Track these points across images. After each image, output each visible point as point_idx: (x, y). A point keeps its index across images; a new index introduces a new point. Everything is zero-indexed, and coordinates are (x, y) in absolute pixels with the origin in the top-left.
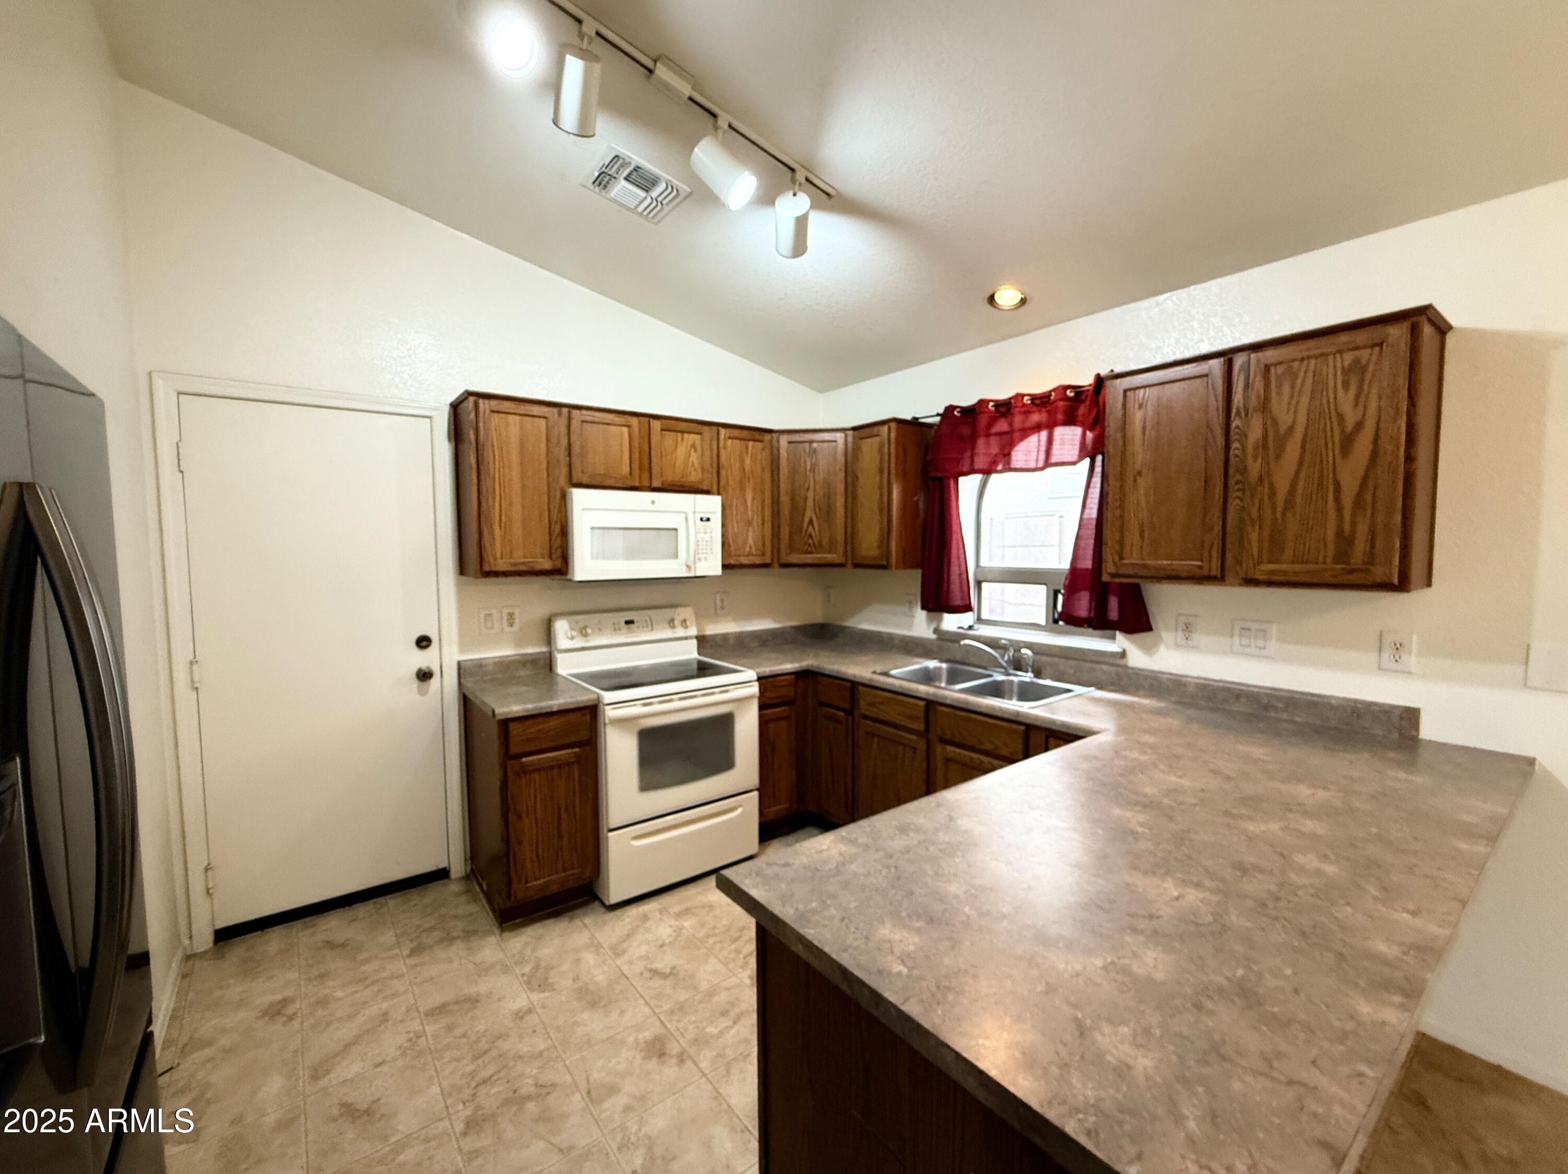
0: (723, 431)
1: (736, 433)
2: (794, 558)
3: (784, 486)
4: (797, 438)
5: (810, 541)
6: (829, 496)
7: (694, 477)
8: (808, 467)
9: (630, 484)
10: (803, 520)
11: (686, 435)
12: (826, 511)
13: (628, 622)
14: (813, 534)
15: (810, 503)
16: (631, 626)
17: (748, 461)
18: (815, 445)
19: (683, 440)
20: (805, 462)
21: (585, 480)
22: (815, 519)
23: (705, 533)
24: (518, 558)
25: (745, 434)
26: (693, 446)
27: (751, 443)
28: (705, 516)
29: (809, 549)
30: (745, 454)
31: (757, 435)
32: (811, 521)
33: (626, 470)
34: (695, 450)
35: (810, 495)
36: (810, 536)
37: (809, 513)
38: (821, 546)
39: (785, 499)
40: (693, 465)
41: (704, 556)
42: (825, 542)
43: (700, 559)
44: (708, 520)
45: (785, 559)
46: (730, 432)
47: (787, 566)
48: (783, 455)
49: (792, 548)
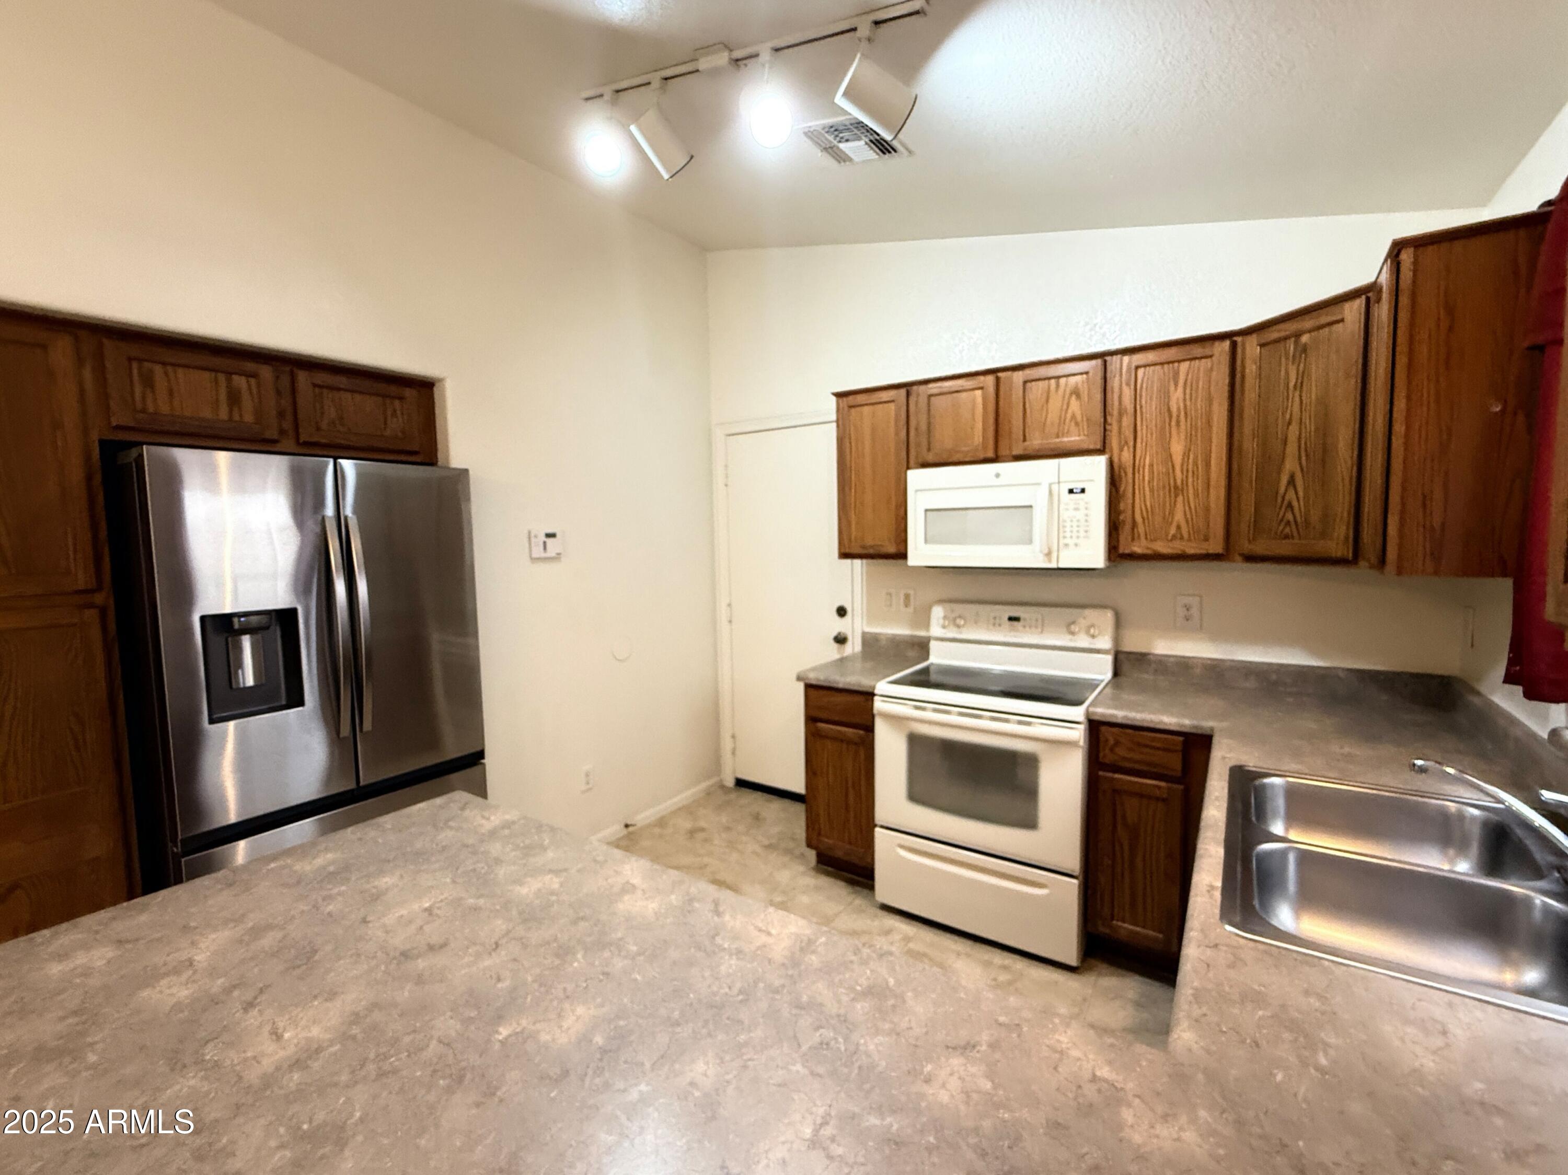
0: (1126, 359)
1: (1151, 356)
2: (1260, 548)
3: (1248, 426)
4: (1273, 334)
5: (1289, 516)
6: (1325, 430)
8: (1292, 384)
9: (982, 456)
10: (1278, 480)
12: (1320, 457)
13: (1011, 619)
14: (1295, 504)
15: (1292, 449)
16: (1015, 623)
17: (1177, 396)
18: (1305, 338)
19: (1058, 385)
20: (1287, 373)
21: (930, 458)
22: (1300, 479)
23: (1077, 509)
24: (868, 542)
25: (1171, 353)
27: (1184, 366)
28: (1077, 486)
29: (1287, 530)
30: (1172, 388)
31: (1197, 350)
32: (1292, 481)
33: (978, 439)
34: (1078, 396)
35: (1293, 433)
36: (1290, 506)
37: (1290, 465)
38: (1307, 523)
39: (1249, 445)
40: (1073, 417)
41: (1075, 540)
42: (1315, 516)
43: (1066, 545)
44: (1083, 491)
45: (1248, 547)
46: (1138, 358)
47: (1251, 558)
48: (1251, 369)
49: (1257, 527)
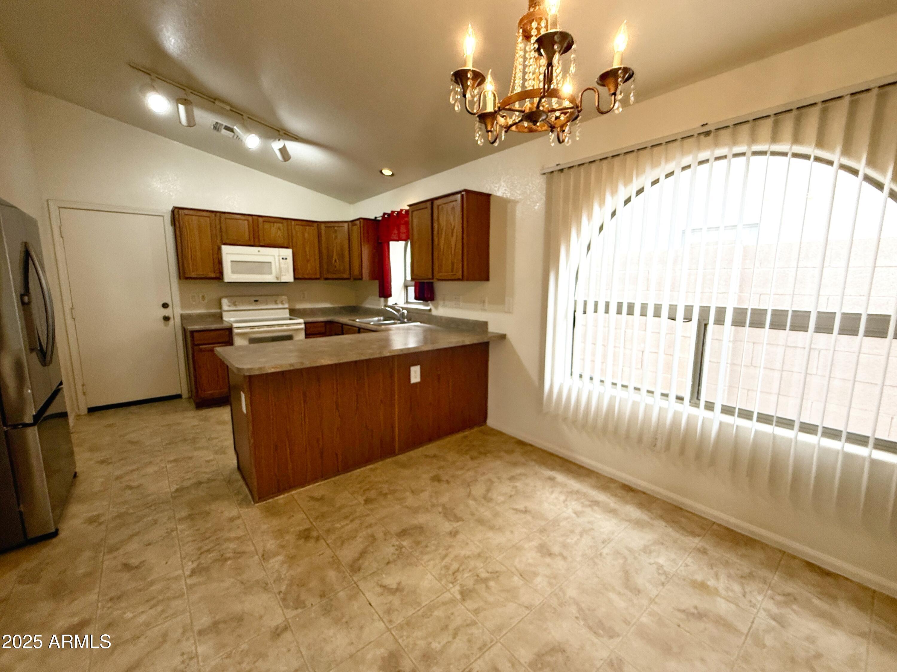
0: (293, 222)
1: (299, 223)
2: (329, 276)
3: (324, 245)
4: (328, 225)
5: (336, 269)
6: (342, 250)
7: (280, 241)
8: (333, 238)
9: (250, 244)
10: (332, 260)
11: (275, 224)
12: (341, 256)
13: (255, 301)
14: (337, 266)
15: (335, 253)
16: (257, 303)
17: (306, 235)
18: (336, 228)
19: (273, 226)
20: (332, 235)
21: (228, 242)
22: (337, 261)
23: (285, 264)
24: (201, 272)
25: (304, 223)
26: (279, 228)
27: (307, 227)
28: (284, 257)
29: (335, 272)
30: (305, 232)
31: (311, 224)
32: (335, 261)
33: (247, 237)
34: (280, 230)
35: (335, 250)
36: (335, 267)
37: (335, 257)
38: (340, 271)
39: (324, 251)
40: (279, 236)
41: (285, 274)
42: (342, 268)
43: (283, 275)
44: (286, 259)
45: (325, 276)
46: (297, 222)
47: (326, 279)
48: (323, 232)
49: (328, 271)
